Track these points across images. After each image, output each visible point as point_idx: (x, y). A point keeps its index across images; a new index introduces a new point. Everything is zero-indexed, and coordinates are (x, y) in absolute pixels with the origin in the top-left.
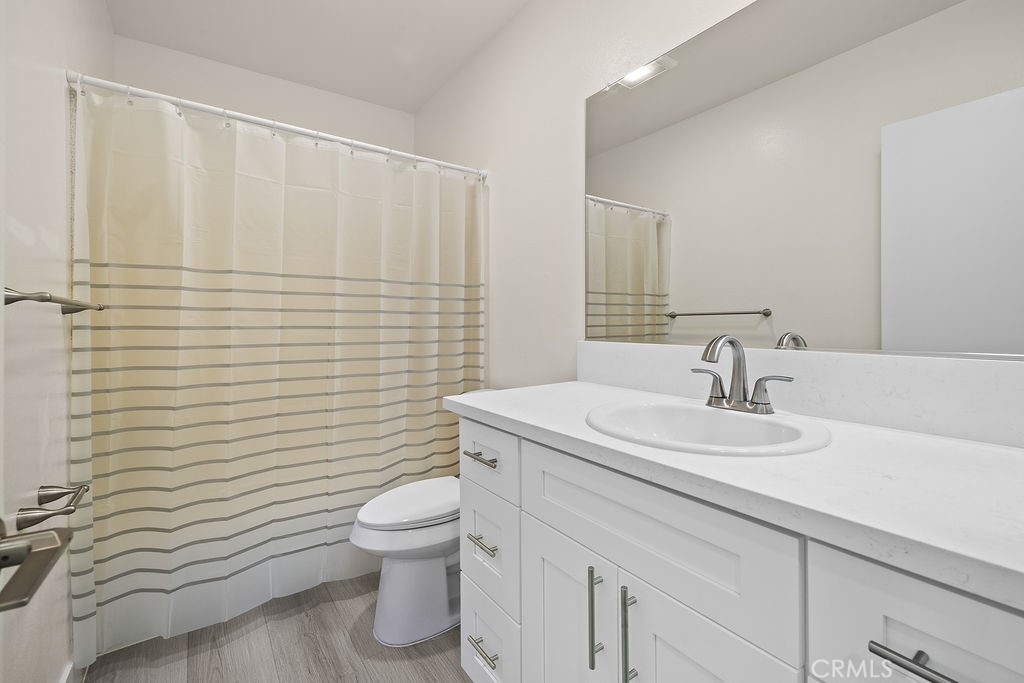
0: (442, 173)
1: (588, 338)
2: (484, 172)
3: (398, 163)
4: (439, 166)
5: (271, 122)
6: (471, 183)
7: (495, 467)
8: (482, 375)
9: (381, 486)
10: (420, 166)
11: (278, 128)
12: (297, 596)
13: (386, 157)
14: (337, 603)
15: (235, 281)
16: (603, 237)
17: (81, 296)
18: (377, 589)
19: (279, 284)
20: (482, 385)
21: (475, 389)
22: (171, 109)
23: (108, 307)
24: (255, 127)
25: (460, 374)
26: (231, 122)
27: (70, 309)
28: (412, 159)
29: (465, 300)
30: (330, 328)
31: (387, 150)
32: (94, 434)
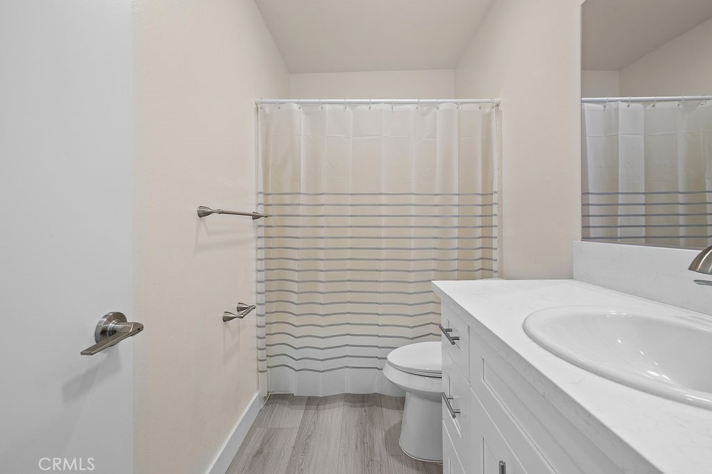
0: (460, 109)
1: (586, 238)
2: (497, 100)
3: (425, 108)
4: (457, 103)
5: (343, 100)
6: (488, 110)
7: (453, 343)
8: (495, 266)
9: (412, 339)
10: (442, 107)
11: (348, 103)
12: (363, 396)
13: (416, 106)
14: (384, 409)
15: (323, 199)
16: (643, 136)
17: (261, 211)
18: (403, 409)
19: (350, 200)
20: (495, 274)
21: (491, 277)
22: (296, 106)
23: (271, 216)
24: (335, 106)
25: (478, 265)
26: (323, 106)
27: (256, 217)
28: (435, 103)
29: (482, 205)
30: (379, 227)
31: (417, 100)
32: (266, 280)
